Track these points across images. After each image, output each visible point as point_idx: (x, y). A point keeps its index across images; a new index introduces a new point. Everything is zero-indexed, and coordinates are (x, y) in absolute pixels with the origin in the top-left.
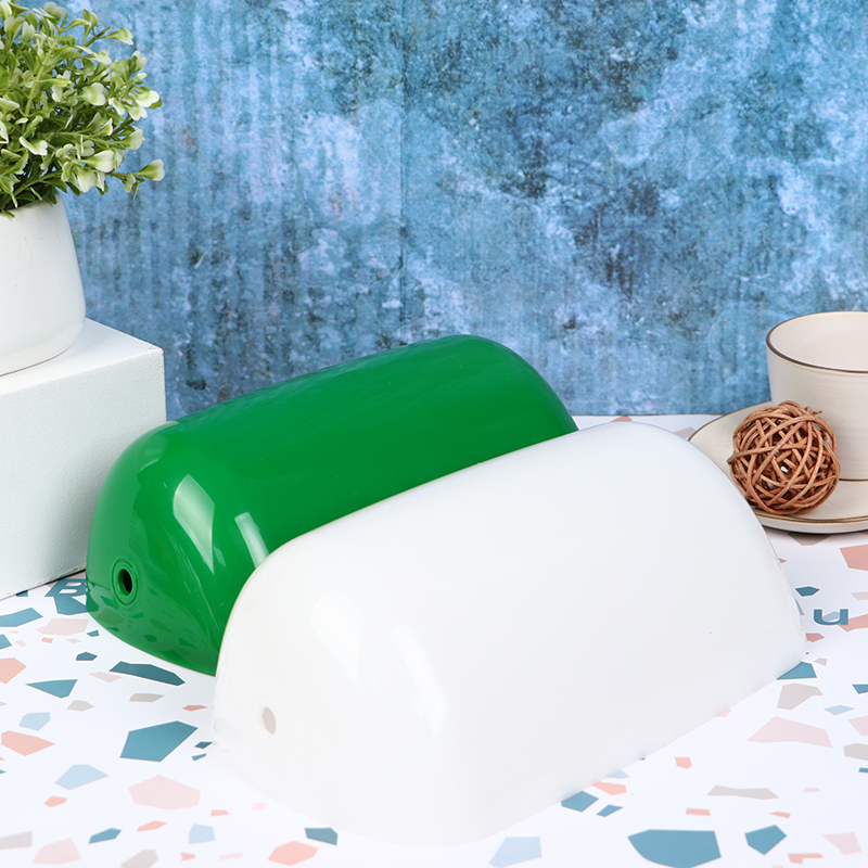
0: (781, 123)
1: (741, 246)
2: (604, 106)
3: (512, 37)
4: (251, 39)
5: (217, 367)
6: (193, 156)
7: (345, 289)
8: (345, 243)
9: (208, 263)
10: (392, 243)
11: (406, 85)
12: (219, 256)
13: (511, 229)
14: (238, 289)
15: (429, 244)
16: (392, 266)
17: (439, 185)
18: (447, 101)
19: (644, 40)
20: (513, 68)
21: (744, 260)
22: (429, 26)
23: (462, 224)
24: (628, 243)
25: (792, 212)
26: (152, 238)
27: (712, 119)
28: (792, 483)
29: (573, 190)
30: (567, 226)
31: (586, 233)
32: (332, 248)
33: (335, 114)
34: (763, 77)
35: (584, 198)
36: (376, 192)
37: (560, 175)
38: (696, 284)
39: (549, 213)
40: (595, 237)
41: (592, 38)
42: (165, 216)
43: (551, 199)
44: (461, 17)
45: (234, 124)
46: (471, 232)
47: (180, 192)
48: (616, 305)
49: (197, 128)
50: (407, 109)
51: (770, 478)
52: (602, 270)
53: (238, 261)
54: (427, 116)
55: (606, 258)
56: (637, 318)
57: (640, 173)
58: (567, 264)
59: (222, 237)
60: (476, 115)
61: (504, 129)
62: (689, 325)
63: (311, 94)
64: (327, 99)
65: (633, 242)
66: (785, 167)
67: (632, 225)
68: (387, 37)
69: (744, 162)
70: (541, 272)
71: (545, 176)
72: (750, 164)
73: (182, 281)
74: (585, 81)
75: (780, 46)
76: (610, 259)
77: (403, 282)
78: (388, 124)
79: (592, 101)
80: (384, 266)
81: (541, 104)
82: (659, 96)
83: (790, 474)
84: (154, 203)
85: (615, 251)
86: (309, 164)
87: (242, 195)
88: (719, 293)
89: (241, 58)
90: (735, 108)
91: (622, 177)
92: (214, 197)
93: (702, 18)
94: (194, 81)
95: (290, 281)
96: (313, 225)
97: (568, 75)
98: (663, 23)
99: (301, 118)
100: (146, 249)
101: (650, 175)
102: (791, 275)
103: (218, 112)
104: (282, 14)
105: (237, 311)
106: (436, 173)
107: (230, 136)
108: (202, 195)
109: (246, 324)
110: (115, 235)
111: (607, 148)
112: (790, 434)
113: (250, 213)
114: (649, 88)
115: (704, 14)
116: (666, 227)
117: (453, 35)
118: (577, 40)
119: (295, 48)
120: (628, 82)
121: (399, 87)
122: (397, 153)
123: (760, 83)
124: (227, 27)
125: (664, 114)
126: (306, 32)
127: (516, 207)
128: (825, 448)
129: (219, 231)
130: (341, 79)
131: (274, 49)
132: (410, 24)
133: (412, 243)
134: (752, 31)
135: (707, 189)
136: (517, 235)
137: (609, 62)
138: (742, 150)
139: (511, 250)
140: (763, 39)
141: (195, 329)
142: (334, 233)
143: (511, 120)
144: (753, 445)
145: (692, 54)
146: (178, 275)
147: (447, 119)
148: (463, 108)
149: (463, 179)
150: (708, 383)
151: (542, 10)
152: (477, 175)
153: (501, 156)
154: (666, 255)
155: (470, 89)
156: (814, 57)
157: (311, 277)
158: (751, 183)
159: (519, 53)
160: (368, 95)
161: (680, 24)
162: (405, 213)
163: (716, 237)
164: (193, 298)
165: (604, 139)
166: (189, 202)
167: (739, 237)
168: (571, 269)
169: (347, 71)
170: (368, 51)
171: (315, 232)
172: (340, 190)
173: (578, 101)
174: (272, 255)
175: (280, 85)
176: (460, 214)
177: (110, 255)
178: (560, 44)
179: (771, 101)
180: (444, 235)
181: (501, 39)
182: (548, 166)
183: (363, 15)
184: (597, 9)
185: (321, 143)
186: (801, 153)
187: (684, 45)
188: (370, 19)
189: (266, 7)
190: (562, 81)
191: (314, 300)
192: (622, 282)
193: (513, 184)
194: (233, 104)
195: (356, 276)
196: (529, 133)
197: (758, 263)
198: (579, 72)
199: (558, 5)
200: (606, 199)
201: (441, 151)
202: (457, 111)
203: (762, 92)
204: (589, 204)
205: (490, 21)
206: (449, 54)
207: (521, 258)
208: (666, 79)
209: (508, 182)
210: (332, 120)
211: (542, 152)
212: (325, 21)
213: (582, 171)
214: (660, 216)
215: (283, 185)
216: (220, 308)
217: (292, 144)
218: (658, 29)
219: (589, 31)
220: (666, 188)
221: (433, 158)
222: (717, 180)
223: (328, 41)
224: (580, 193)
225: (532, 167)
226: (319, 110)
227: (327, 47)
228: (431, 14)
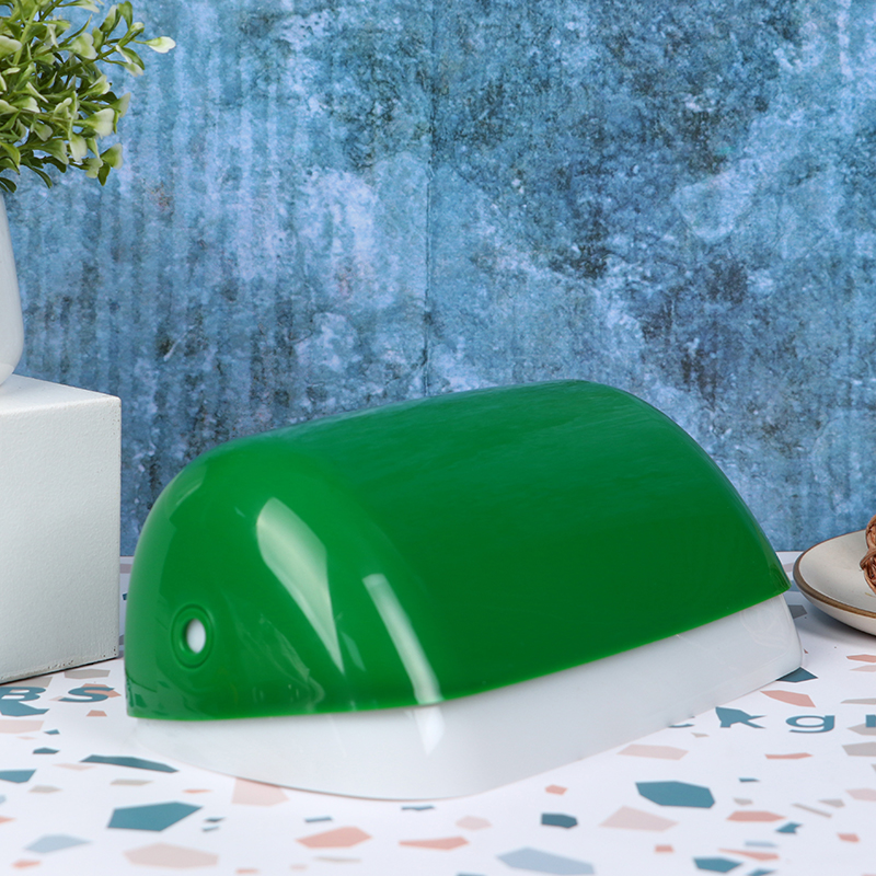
1: (850, 341)
2: (678, 167)
3: (566, 81)
4: (245, 76)
6: (167, 219)
7: (353, 390)
8: (354, 331)
9: (181, 354)
10: (414, 332)
11: (434, 136)
12: (195, 346)
13: (563, 316)
14: (217, 387)
15: (461, 334)
16: (414, 361)
17: (473, 260)
18: (485, 157)
19: (727, 87)
20: (566, 118)
21: (854, 359)
22: (464, 65)
23: (502, 310)
24: (709, 336)
26: (110, 322)
27: (811, 184)
29: (641, 269)
30: (633, 314)
31: (656, 323)
32: (338, 337)
33: (346, 169)
34: (873, 134)
35: (654, 279)
36: (395, 269)
37: (625, 251)
38: (795, 388)
39: (610, 298)
40: (668, 328)
41: (663, 83)
42: (128, 293)
43: (613, 280)
44: (504, 54)
45: (220, 180)
46: (512, 320)
47: (149, 264)
48: (695, 413)
49: (173, 185)
50: (435, 166)
52: (677, 368)
53: (219, 352)
54: (460, 174)
55: (682, 354)
56: (723, 429)
57: (724, 249)
58: (634, 361)
59: (200, 321)
60: (520, 174)
61: (554, 193)
62: (788, 439)
63: (316, 145)
64: (337, 152)
65: (716, 336)
67: (714, 314)
68: (412, 77)
69: (852, 238)
70: (600, 371)
71: (605, 251)
72: (860, 241)
73: (147, 376)
74: (655, 136)
76: (687, 356)
77: (427, 381)
78: (411, 183)
79: (663, 160)
80: (403, 361)
81: (601, 162)
82: (745, 155)
84: (116, 278)
85: (693, 346)
86: (311, 232)
87: (226, 269)
88: (825, 400)
89: (232, 100)
90: (839, 172)
91: (700, 255)
92: (192, 270)
93: (798, 61)
94: (172, 126)
95: (284, 378)
96: (315, 308)
97: (635, 127)
98: (751, 66)
99: (304, 175)
100: (102, 335)
101: (736, 252)
103: (200, 166)
104: (284, 45)
105: (215, 415)
106: (470, 245)
107: (214, 195)
108: (177, 268)
109: (227, 432)
110: (63, 317)
111: (681, 218)
113: (236, 291)
114: (734, 144)
115: (799, 56)
116: (756, 316)
117: (494, 76)
118: (645, 85)
119: (298, 88)
120: (707, 137)
121: (425, 138)
122: (422, 220)
123: (870, 142)
124: (215, 61)
125: (753, 178)
126: (313, 68)
127: (569, 289)
129: (196, 314)
130: (354, 127)
131: (272, 89)
132: (441, 61)
133: (438, 333)
134: (859, 78)
135: (807, 270)
136: (570, 324)
137: (684, 112)
138: (848, 224)
139: (563, 343)
141: (162, 437)
142: (340, 319)
143: (563, 182)
145: (785, 105)
146: (142, 368)
147: (484, 180)
148: (504, 166)
149: (504, 254)
150: (815, 512)
151: (602, 47)
152: (521, 249)
153: (551, 226)
154: (757, 351)
155: (513, 142)
157: (311, 374)
158: (861, 263)
159: (574, 100)
160: (386, 149)
161: (770, 67)
162: (431, 294)
163: (818, 329)
164: (160, 398)
165: (679, 206)
166: (160, 276)
167: (848, 330)
168: (638, 368)
169: (362, 118)
170: (389, 94)
171: (317, 317)
172: (349, 265)
173: (646, 160)
174: (262, 345)
175: (279, 133)
176: (499, 297)
177: (57, 343)
178: (625, 89)
180: (479, 323)
181: (553, 82)
182: (609, 239)
183: (384, 50)
184: (670, 48)
185: (327, 206)
187: (776, 94)
188: (391, 54)
189: (265, 37)
190: (626, 134)
191: (314, 403)
192: (702, 385)
193: (565, 261)
194: (219, 156)
195: (368, 372)
196: (586, 198)
198: (648, 124)
199: (622, 40)
200: (682, 282)
201: (477, 218)
202: (498, 167)
203: (872, 153)
204: (660, 287)
205: (539, 60)
206: (488, 99)
207: (575, 353)
208: (754, 136)
209: (559, 258)
210: (342, 178)
211: (602, 221)
212: (337, 56)
213: (651, 246)
214: (748, 303)
215: (279, 257)
216: (194, 411)
217: (291, 206)
218: (744, 72)
219: (660, 73)
220: (755, 269)
221: (466, 227)
222: (819, 260)
223: (339, 80)
224: (648, 273)
225: (589, 240)
226: (326, 166)
227: (338, 88)
228: (466, 49)
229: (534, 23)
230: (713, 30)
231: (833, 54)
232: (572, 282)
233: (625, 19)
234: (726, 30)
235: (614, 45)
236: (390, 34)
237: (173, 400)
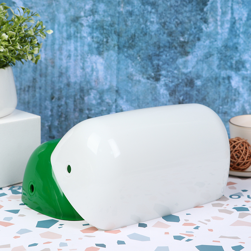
0: (232, 60)
1: (220, 97)
2: (178, 54)
3: (151, 33)
4: (72, 32)
5: (58, 132)
6: (53, 67)
7: (98, 108)
8: (99, 94)
9: (57, 100)
10: (113, 94)
11: (118, 47)
12: (60, 98)
13: (150, 91)
14: (65, 108)
15: (125, 95)
16: (113, 102)
17: (128, 77)
18: (131, 52)
19: (190, 35)
20: (151, 42)
21: (220, 101)
22: (126, 29)
23: (135, 89)
24: (185, 96)
25: (235, 87)
26: (40, 92)
27: (211, 59)
28: (240, 161)
29: (168, 79)
30: (167, 90)
31: (172, 93)
32: (95, 96)
33: (97, 55)
34: (226, 47)
35: (172, 82)
36: (109, 79)
37: (165, 75)
39: (161, 86)
40: (175, 93)
41: (175, 34)
42: (44, 85)
43: (162, 82)
44: (135, 26)
45: (66, 57)
46: (137, 92)
47: (49, 78)
49: (54, 58)
50: (119, 54)
51: (233, 159)
53: (66, 99)
54: (125, 56)
57: (189, 75)
58: (167, 102)
59: (61, 92)
60: (139, 56)
61: (148, 60)
63: (89, 49)
64: (95, 50)
65: (187, 96)
66: (233, 74)
67: (186, 91)
68: (113, 32)
69: (220, 72)
70: (159, 104)
71: (160, 75)
72: (222, 73)
73: (48, 105)
74: (172, 47)
76: (180, 101)
77: (116, 107)
79: (174, 53)
80: (110, 101)
81: (159, 53)
82: (195, 52)
83: (238, 158)
84: (41, 81)
85: (181, 98)
86: (88, 70)
87: (67, 79)
89: (69, 37)
90: (217, 56)
91: (183, 76)
92: (59, 79)
93: (208, 28)
94: (54, 44)
95: (82, 106)
96: (89, 89)
97: (168, 45)
98: (196, 30)
99: (86, 56)
100: (37, 95)
101: (192, 75)
102: (235, 106)
103: (61, 54)
104: (82, 25)
105: (65, 115)
106: (127, 73)
107: (64, 61)
108: (55, 79)
109: (68, 119)
110: (28, 91)
111: (179, 67)
112: (238, 145)
113: (70, 85)
116: (197, 91)
117: (133, 32)
118: (170, 34)
119: (85, 35)
120: (185, 47)
121: (116, 47)
122: (115, 67)
124: (65, 28)
125: (196, 57)
126: (89, 30)
127: (151, 84)
128: (249, 150)
129: (60, 90)
130: (99, 44)
131: (79, 35)
132: (120, 28)
133: (119, 95)
134: (223, 33)
135: (209, 80)
136: (151, 93)
137: (180, 41)
139: (150, 97)
140: (226, 35)
141: (52, 120)
142: (95, 91)
143: (150, 58)
145: (204, 39)
146: (47, 103)
147: (131, 57)
148: (135, 54)
149: (135, 75)
151: (160, 25)
152: (139, 74)
153: (147, 69)
154: (197, 100)
155: (138, 48)
156: (241, 41)
157: (88, 104)
158: (223, 78)
159: (153, 38)
160: (107, 50)
161: (201, 30)
162: (117, 85)
163: (212, 94)
164: (52, 111)
165: (178, 64)
166: (51, 81)
167: (219, 94)
169: (101, 42)
170: (107, 36)
171: (90, 91)
172: (98, 78)
173: (170, 52)
174: (76, 98)
175: (80, 46)
176: (134, 86)
177: (26, 97)
178: (165, 35)
179: (228, 54)
180: (129, 92)
181: (148, 34)
182: (161, 72)
183: (106, 25)
184: (176, 25)
185: (92, 64)
186: (237, 69)
187: (202, 36)
188: (108, 26)
189: (77, 22)
190: (165, 46)
191: (89, 112)
194: (66, 51)
195: (102, 104)
196: (155, 62)
197: (225, 103)
198: (171, 44)
199: (165, 23)
200: (179, 82)
201: (129, 67)
202: (134, 54)
203: (226, 51)
204: (173, 84)
205: (144, 28)
206: (132, 37)
207: (153, 100)
208: (197, 46)
209: (149, 77)
210: (96, 57)
211: (159, 68)
212: (95, 27)
213: (171, 74)
214: (195, 87)
215: (80, 76)
216: (60, 114)
217: (83, 64)
218: (195, 31)
219: (174, 31)
220: (197, 79)
221: (126, 69)
222: (212, 77)
223: (95, 33)
224: (171, 80)
225: (156, 72)
226: (92, 53)
227: (95, 35)
228: (126, 25)
229: (143, 19)
230: (187, 21)
231: (216, 27)
232: (152, 82)
233: (165, 18)
234: (190, 21)
235: (163, 24)
236: (108, 22)
237: (55, 111)
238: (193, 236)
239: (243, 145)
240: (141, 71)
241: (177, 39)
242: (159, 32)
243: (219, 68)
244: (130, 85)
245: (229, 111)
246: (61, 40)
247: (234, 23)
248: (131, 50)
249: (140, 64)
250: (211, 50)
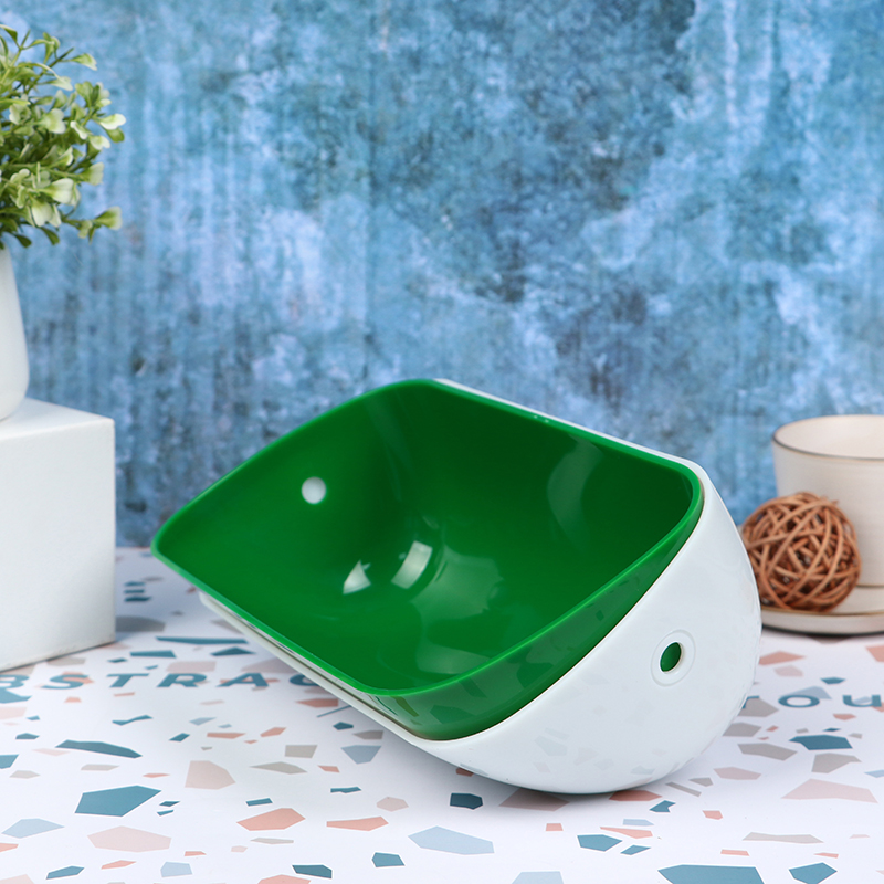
0: (778, 225)
1: (737, 357)
2: (586, 204)
3: (488, 130)
4: (207, 128)
5: (160, 487)
6: (139, 253)
7: (303, 401)
8: (304, 351)
9: (152, 372)
10: (356, 350)
11: (372, 179)
12: (164, 363)
13: (486, 337)
14: (184, 400)
15: (397, 352)
16: (356, 376)
17: (408, 288)
18: (417, 197)
19: (629, 135)
20: (489, 162)
21: (741, 371)
22: (398, 116)
23: (434, 331)
24: (615, 353)
25: (791, 321)
26: (90, 343)
27: (703, 220)
28: (811, 573)
29: (553, 294)
30: (548, 333)
31: (568, 343)
32: (290, 356)
33: (295, 209)
34: (757, 176)
35: (566, 304)
36: (340, 295)
37: (540, 278)
38: (689, 398)
39: (528, 319)
40: (579, 344)
41: (574, 131)
42: (105, 319)
43: (530, 304)
44: (432, 105)
45: (185, 218)
46: (442, 340)
47: (123, 293)
48: (602, 420)
49: (143, 223)
50: (374, 204)
51: (785, 568)
52: (587, 384)
53: (185, 370)
54: (397, 213)
55: (590, 369)
57: (627, 277)
58: (548, 375)
59: (168, 342)
60: (448, 212)
61: (479, 228)
62: (682, 443)
63: (269, 187)
64: (288, 195)
65: (620, 352)
66: (783, 272)
67: (619, 334)
68: (352, 126)
69: (738, 266)
71: (523, 279)
72: (745, 269)
73: (122, 391)
74: (566, 178)
75: (774, 143)
76: (595, 371)
79: (574, 199)
80: (345, 376)
81: (519, 201)
82: (646, 195)
83: (807, 566)
84: (94, 304)
85: (600, 362)
86: (266, 264)
87: (191, 297)
88: (715, 408)
89: (195, 147)
90: (727, 208)
91: (606, 282)
92: (160, 299)
93: (691, 112)
94: (142, 171)
95: (243, 392)
96: (269, 330)
97: (548, 170)
98: (650, 116)
99: (258, 213)
100: (83, 355)
101: (637, 278)
102: (792, 389)
103: (167, 206)
104: (240, 101)
105: (182, 424)
106: (404, 274)
108: (148, 296)
109: (193, 440)
110: (49, 340)
111: (590, 250)
112: (806, 520)
113: (199, 316)
114: (635, 185)
115: (692, 107)
116: (656, 335)
117: (424, 125)
118: (557, 133)
119: (253, 137)
120: (612, 178)
121: (365, 183)
122: (362, 252)
123: (754, 181)
124: (180, 114)
125: (652, 213)
126: (266, 120)
127: (491, 312)
128: (845, 538)
129: (165, 336)
131: (230, 139)
132: (378, 112)
133: (378, 351)
134: (745, 127)
135: (699, 295)
136: (493, 343)
137: (592, 157)
138: (736, 252)
139: (487, 360)
140: (755, 135)
141: (136, 444)
142: (290, 340)
143: (486, 219)
144: (765, 535)
145: (680, 150)
146: (118, 384)
147: (416, 216)
148: (434, 205)
149: (434, 282)
151: (520, 100)
152: (449, 277)
153: (476, 257)
154: (656, 366)
155: (442, 185)
156: (810, 156)
157: (266, 387)
158: (747, 289)
159: (495, 146)
160: (331, 190)
161: (666, 117)
162: (371, 318)
163: (709, 346)
164: (134, 410)
165: (588, 239)
166: (133, 303)
167: (735, 347)
168: (552, 382)
169: (309, 163)
170: (332, 141)
171: (272, 339)
172: (299, 293)
173: (559, 198)
174: (223, 363)
175: (237, 177)
176: (430, 319)
177: (43, 363)
178: (540, 137)
179: (766, 200)
180: (413, 343)
181: (476, 132)
182: (526, 268)
183: (328, 103)
184: (579, 100)
185: (279, 240)
186: (799, 257)
187: (671, 140)
188: (336, 107)
189: (223, 92)
190: (540, 176)
191: (269, 413)
192: (608, 396)
193: (488, 287)
194: (184, 197)
195: (316, 386)
197: (757, 376)
198: (560, 167)
199: (537, 94)
200: (589, 305)
201: (410, 250)
202: (428, 207)
203: (756, 191)
204: (571, 310)
205: (464, 111)
206: (420, 145)
207: (497, 368)
208: (653, 176)
209: (483, 285)
210: (291, 216)
211: (520, 253)
212: (287, 109)
213: (563, 274)
214: (648, 323)
215: (237, 286)
216: (164, 421)
217: (247, 241)
218: (644, 121)
219: (570, 122)
220: (654, 293)
221: (401, 258)
222: (709, 285)
223: (289, 130)
224: (561, 298)
225: (510, 268)
226: (278, 204)
227: (288, 137)
228: (400, 102)
229: (459, 78)
230: (616, 84)
231: (721, 106)
232: (494, 306)
233: (540, 76)
234: (628, 84)
235: (530, 98)
236: (333, 89)
237: (146, 412)
238: (649, 834)
239: (822, 520)
240: (456, 267)
241: (580, 151)
242: (518, 127)
243: (735, 254)
244: (416, 316)
245: (772, 408)
246: (165, 157)
247: (785, 91)
248: (417, 190)
249: (453, 239)
250: (703, 189)
